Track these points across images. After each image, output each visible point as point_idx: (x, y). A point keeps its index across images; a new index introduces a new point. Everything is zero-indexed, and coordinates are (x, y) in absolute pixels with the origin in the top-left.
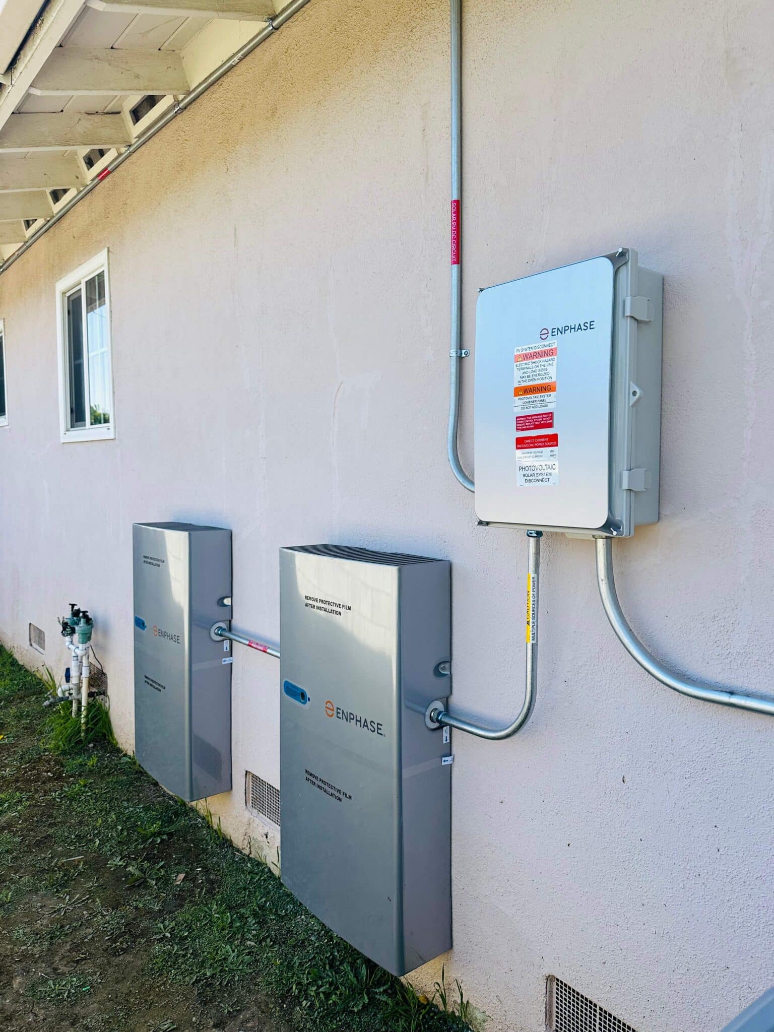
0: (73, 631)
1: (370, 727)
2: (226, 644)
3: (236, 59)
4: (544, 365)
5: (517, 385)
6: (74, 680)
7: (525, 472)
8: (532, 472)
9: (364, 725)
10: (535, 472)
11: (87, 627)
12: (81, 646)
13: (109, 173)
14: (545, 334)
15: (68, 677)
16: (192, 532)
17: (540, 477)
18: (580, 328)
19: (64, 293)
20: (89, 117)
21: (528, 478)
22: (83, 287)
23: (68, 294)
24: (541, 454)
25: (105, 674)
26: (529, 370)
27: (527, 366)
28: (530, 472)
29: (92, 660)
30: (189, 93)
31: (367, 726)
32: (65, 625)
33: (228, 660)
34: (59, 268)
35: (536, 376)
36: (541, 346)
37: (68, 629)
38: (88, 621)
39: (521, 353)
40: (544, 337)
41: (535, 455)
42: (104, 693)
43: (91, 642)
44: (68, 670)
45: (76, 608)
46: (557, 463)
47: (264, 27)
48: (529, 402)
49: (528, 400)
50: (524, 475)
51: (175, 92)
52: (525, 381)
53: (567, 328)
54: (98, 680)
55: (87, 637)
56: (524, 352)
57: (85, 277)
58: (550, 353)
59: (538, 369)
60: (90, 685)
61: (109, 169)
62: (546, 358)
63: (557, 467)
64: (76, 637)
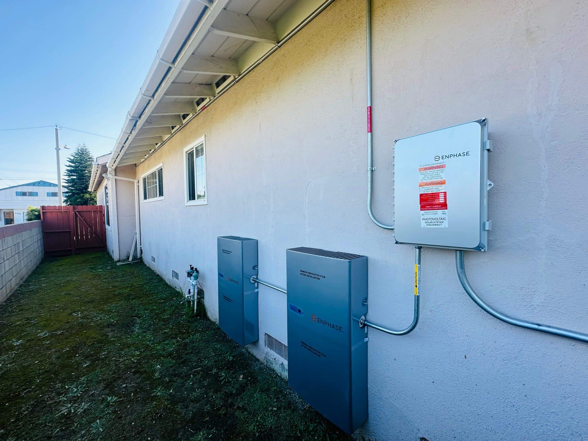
0: (192, 275)
1: (335, 328)
2: (256, 284)
3: (261, 60)
4: (437, 172)
5: (420, 182)
6: (192, 294)
8: (431, 221)
9: (332, 327)
10: (433, 221)
11: (197, 274)
12: (194, 281)
13: (206, 107)
14: (437, 158)
15: (189, 293)
16: (243, 241)
17: (437, 224)
18: (460, 155)
19: (187, 152)
20: (200, 85)
21: (428, 224)
22: (194, 149)
23: (188, 153)
24: (437, 213)
25: (203, 291)
26: (428, 175)
27: (427, 173)
28: (429, 221)
29: (198, 286)
30: (240, 75)
31: (334, 327)
32: (188, 273)
33: (256, 290)
34: (184, 143)
35: (433, 177)
36: (435, 164)
37: (189, 275)
38: (197, 272)
39: (422, 167)
40: (437, 160)
41: (432, 213)
42: (203, 298)
43: (198, 279)
44: (189, 290)
45: (192, 266)
47: (273, 47)
48: (428, 189)
49: (427, 188)
50: (426, 222)
51: (234, 75)
52: (426, 180)
54: (201, 293)
55: (196, 278)
56: (425, 167)
57: (195, 146)
58: (442, 167)
59: (433, 174)
60: (198, 295)
61: (206, 106)
62: (439, 169)
63: (446, 219)
64: (192, 278)
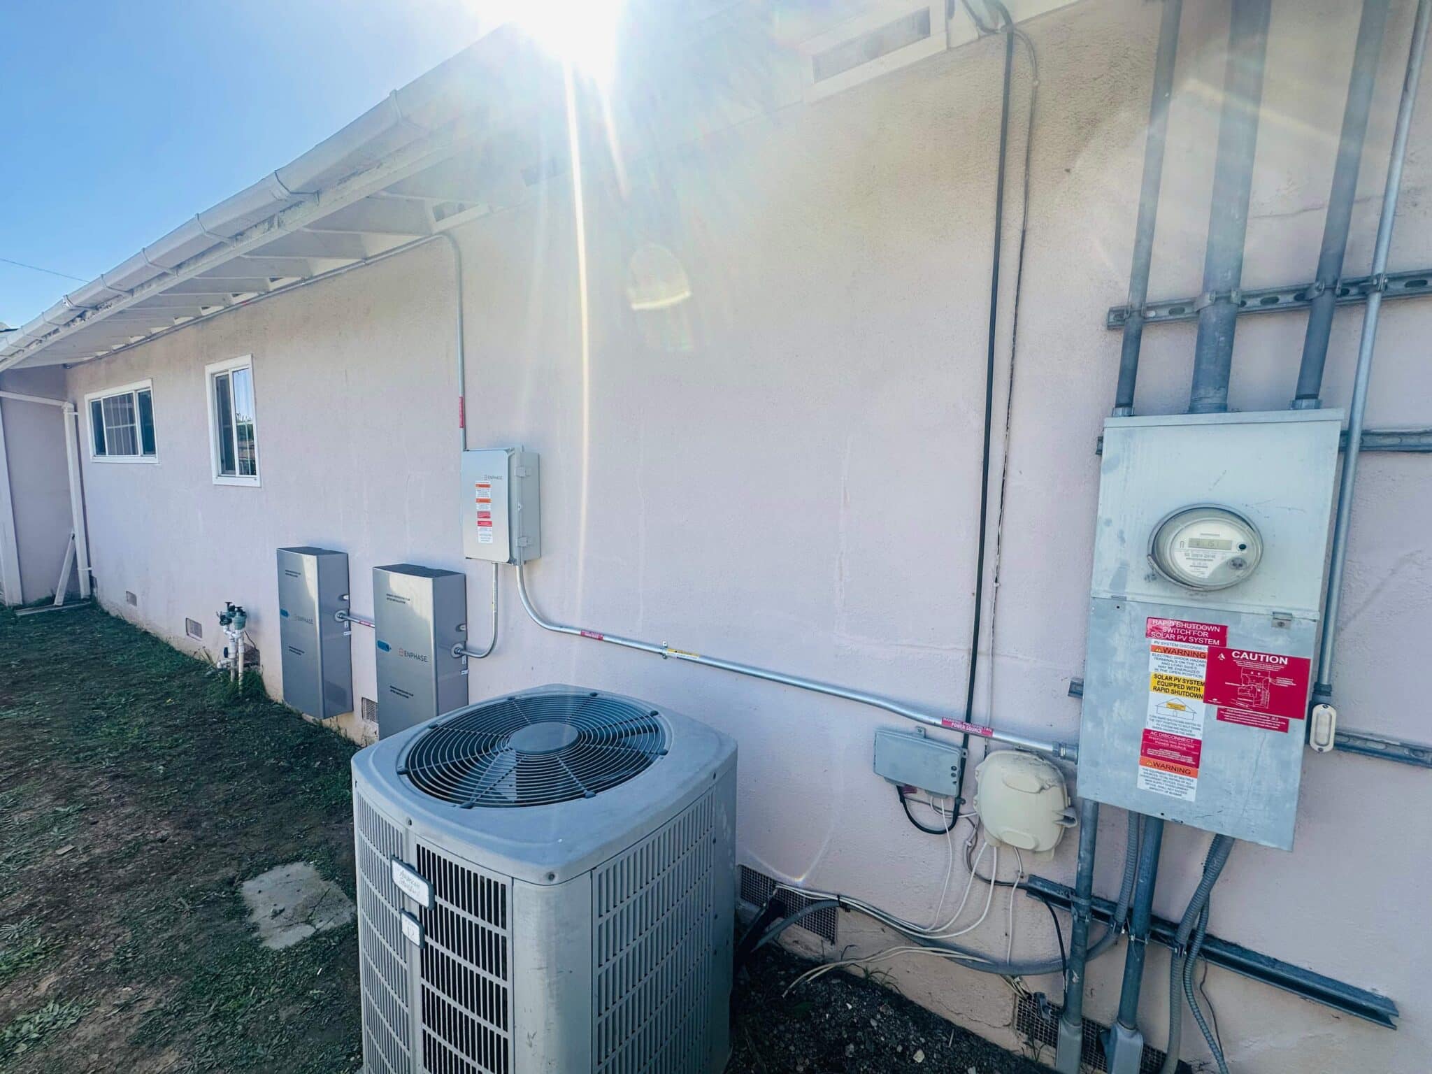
0: (230, 621)
2: (346, 624)
4: (486, 491)
5: (477, 498)
6: (231, 656)
7: (481, 537)
8: (484, 537)
9: (418, 659)
11: (242, 618)
12: (237, 631)
14: (487, 477)
15: (226, 653)
16: (320, 556)
17: (487, 540)
19: (213, 374)
22: (230, 374)
23: (216, 375)
25: (257, 651)
29: (246, 641)
30: (312, 277)
31: (420, 659)
32: (223, 618)
33: (347, 633)
34: (206, 354)
35: (483, 495)
36: (485, 482)
37: (225, 620)
38: (243, 613)
39: (478, 484)
41: (484, 529)
42: (258, 664)
43: (245, 629)
44: (226, 649)
45: (231, 605)
48: (481, 506)
52: (480, 497)
54: (252, 655)
55: (242, 625)
57: (231, 368)
58: (488, 486)
61: (250, 302)
62: (486, 488)
63: (492, 535)
64: (232, 626)
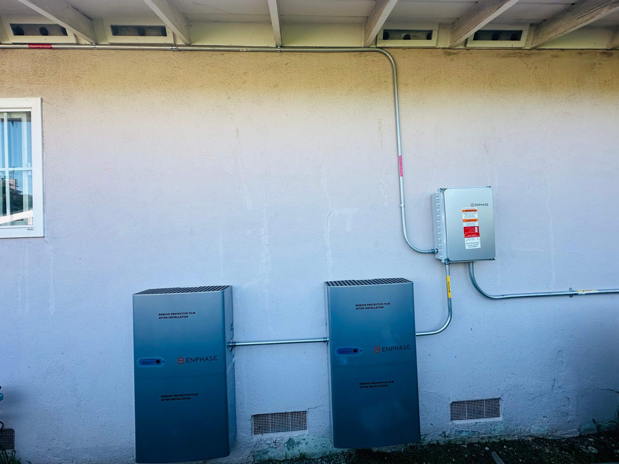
1: (403, 348)
2: (233, 350)
3: (245, 49)
4: (473, 214)
5: (463, 219)
7: (469, 245)
8: (471, 244)
9: (400, 349)
10: (472, 244)
13: (51, 48)
14: (472, 205)
17: (474, 246)
18: (484, 205)
24: (474, 239)
26: (467, 215)
27: (467, 213)
28: (470, 245)
30: (189, 45)
33: (233, 360)
35: (470, 216)
36: (472, 208)
39: (464, 209)
40: (472, 206)
41: (472, 239)
46: (480, 242)
49: (468, 223)
51: (178, 38)
52: (467, 218)
53: (480, 205)
56: (466, 209)
58: (475, 211)
59: (470, 214)
61: (52, 46)
63: (480, 243)
